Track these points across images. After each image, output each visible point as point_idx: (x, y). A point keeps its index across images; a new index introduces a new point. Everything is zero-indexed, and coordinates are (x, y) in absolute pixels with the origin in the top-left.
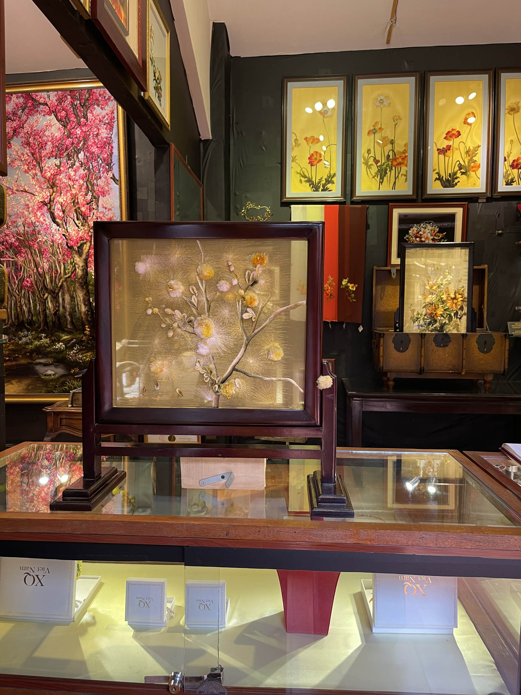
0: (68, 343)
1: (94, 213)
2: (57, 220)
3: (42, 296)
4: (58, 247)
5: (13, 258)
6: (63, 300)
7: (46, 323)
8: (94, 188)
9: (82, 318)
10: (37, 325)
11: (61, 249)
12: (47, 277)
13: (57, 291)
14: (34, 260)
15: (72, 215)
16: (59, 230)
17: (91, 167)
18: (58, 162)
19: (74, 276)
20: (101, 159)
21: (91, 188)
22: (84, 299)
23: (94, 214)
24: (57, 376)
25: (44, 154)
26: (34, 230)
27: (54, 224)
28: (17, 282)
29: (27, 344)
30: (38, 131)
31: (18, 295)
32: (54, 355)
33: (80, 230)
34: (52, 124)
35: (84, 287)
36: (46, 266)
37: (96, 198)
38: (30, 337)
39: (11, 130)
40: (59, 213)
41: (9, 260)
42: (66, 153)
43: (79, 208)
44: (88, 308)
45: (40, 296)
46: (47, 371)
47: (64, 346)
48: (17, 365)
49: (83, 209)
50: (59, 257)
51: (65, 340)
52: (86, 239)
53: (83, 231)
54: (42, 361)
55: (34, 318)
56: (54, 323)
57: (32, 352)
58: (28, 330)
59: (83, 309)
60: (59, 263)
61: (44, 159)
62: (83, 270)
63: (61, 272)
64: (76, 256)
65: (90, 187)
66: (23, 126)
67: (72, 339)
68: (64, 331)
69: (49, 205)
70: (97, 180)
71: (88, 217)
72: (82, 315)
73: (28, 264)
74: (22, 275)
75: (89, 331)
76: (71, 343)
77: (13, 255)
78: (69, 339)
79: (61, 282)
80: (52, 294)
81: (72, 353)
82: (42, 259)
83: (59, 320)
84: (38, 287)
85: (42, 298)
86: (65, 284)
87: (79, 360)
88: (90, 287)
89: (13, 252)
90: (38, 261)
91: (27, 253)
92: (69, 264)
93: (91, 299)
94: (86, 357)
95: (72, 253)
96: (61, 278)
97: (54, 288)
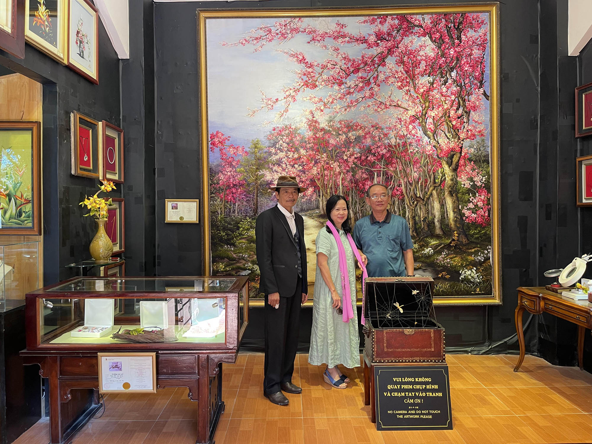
0: (437, 248)
1: (464, 126)
2: (429, 132)
4: (429, 158)
5: (384, 168)
6: (433, 207)
7: (415, 229)
9: (451, 225)
11: (431, 160)
12: (417, 186)
15: (443, 128)
16: (430, 142)
17: (463, 84)
18: (431, 80)
19: (443, 185)
20: (473, 77)
21: (463, 103)
22: (453, 207)
25: (417, 72)
26: (405, 142)
27: (426, 137)
30: (413, 50)
33: (450, 142)
34: (426, 45)
35: (454, 195)
36: (417, 176)
37: (467, 112)
39: (385, 50)
40: (430, 126)
42: (439, 71)
43: (451, 121)
44: (457, 215)
45: (410, 203)
47: (432, 251)
49: (454, 123)
50: (429, 167)
51: (434, 245)
52: (456, 150)
53: (454, 142)
56: (423, 229)
59: (452, 215)
60: (429, 172)
61: (418, 76)
62: (453, 179)
63: (430, 181)
64: (446, 166)
66: (398, 45)
67: (441, 244)
68: (433, 237)
69: (421, 119)
70: (468, 96)
71: (458, 130)
72: (451, 221)
73: (399, 173)
74: (392, 185)
75: (457, 237)
76: (439, 248)
77: (384, 165)
78: (438, 244)
79: (430, 191)
80: (421, 202)
81: (440, 257)
82: (412, 169)
83: (428, 226)
84: (408, 194)
85: (411, 205)
86: (434, 192)
87: (447, 264)
88: (459, 195)
89: (384, 163)
90: (408, 171)
91: (397, 164)
92: (439, 173)
93: (460, 207)
94: (454, 261)
95: (443, 163)
96: (431, 186)
97: (424, 197)
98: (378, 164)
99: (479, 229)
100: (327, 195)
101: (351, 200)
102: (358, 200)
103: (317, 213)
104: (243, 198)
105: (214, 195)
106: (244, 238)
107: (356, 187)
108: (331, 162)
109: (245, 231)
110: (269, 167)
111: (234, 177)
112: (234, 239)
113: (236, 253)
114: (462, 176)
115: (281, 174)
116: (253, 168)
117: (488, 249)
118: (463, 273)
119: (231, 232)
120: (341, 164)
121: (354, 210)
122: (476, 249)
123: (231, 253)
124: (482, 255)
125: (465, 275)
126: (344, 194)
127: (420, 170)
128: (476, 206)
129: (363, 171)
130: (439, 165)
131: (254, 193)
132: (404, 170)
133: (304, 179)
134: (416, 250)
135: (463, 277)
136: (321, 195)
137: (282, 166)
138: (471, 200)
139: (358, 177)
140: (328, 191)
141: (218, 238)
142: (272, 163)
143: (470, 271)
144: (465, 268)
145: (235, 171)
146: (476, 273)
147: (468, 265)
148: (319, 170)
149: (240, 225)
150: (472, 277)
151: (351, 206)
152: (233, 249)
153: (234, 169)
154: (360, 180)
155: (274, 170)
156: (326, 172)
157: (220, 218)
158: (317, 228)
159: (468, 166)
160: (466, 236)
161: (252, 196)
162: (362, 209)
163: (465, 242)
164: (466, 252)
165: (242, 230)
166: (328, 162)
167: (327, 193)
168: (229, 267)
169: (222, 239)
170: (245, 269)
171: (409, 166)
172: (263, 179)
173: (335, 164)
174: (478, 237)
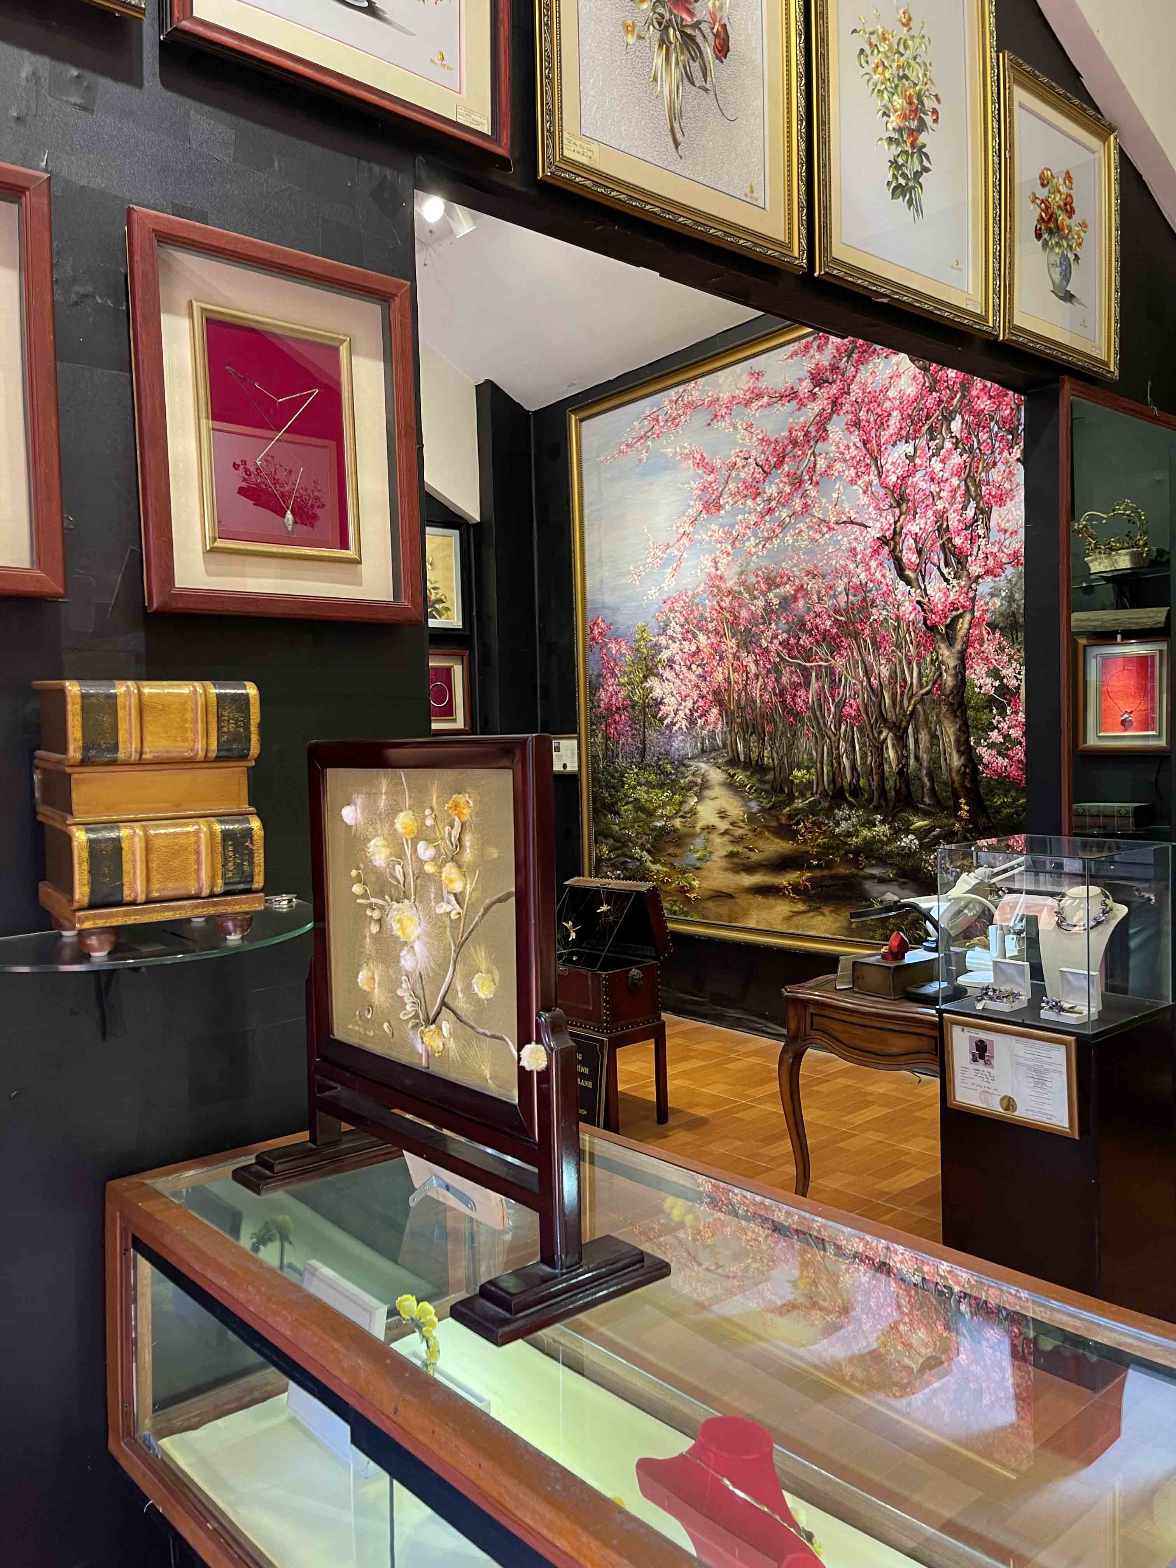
0: (926, 837)
1: (979, 546)
2: (908, 572)
3: (876, 735)
4: (908, 630)
5: (827, 661)
6: (917, 742)
7: (883, 792)
8: (981, 491)
9: (953, 782)
10: (866, 796)
11: (912, 633)
12: (886, 695)
13: (904, 724)
14: (863, 661)
15: (936, 557)
16: (909, 593)
17: (976, 446)
18: (910, 449)
19: (937, 690)
20: (997, 422)
21: (976, 491)
22: (957, 741)
23: (979, 549)
25: (885, 437)
26: (864, 599)
27: (902, 582)
28: (833, 709)
29: (849, 834)
30: (875, 391)
31: (835, 735)
32: (897, 860)
33: (950, 587)
34: (901, 372)
35: (958, 713)
36: (885, 672)
37: (984, 512)
38: (854, 820)
39: (828, 404)
40: (910, 556)
41: (820, 666)
42: (927, 427)
43: (950, 540)
44: (966, 759)
45: (873, 735)
46: (884, 893)
48: (831, 877)
49: (958, 541)
50: (909, 651)
51: (919, 829)
52: (963, 607)
53: (957, 588)
54: (876, 872)
55: (862, 782)
56: (898, 792)
57: (857, 852)
58: (851, 806)
59: (956, 761)
60: (909, 663)
61: (886, 449)
62: (956, 675)
63: (912, 683)
64: (943, 646)
65: (972, 489)
66: (849, 389)
67: (932, 829)
68: (916, 811)
69: (892, 543)
70: (987, 472)
71: (967, 556)
72: (954, 775)
73: (852, 669)
74: (840, 695)
75: (967, 812)
76: (930, 836)
77: (826, 654)
78: (928, 828)
79: (911, 705)
80: (895, 731)
82: (878, 658)
83: (909, 785)
84: (870, 715)
85: (876, 739)
86: (919, 708)
88: (971, 713)
89: (827, 648)
90: (870, 662)
91: (851, 649)
92: (927, 663)
93: (972, 740)
97: (900, 719)
98: (816, 653)
103: (724, 756)
104: (627, 731)
105: (595, 727)
106: (630, 802)
107: (781, 703)
108: (743, 656)
109: (631, 790)
110: (659, 673)
111: (616, 694)
112: (618, 803)
113: (621, 829)
114: (976, 668)
115: (674, 684)
116: (640, 676)
119: (615, 791)
120: (758, 658)
123: (616, 828)
127: (892, 659)
128: (1007, 737)
129: (793, 668)
131: (641, 722)
133: (705, 692)
134: (884, 839)
137: (675, 670)
138: (995, 723)
139: (784, 681)
141: (599, 801)
142: (663, 665)
145: (618, 684)
148: (726, 672)
149: (625, 779)
152: (617, 822)
153: (617, 680)
154: (788, 687)
155: (664, 677)
157: (602, 767)
158: (724, 788)
159: (987, 642)
160: (985, 809)
163: (984, 823)
165: (628, 789)
166: (738, 654)
169: (605, 803)
172: (651, 695)
173: (750, 659)
174: (1012, 815)
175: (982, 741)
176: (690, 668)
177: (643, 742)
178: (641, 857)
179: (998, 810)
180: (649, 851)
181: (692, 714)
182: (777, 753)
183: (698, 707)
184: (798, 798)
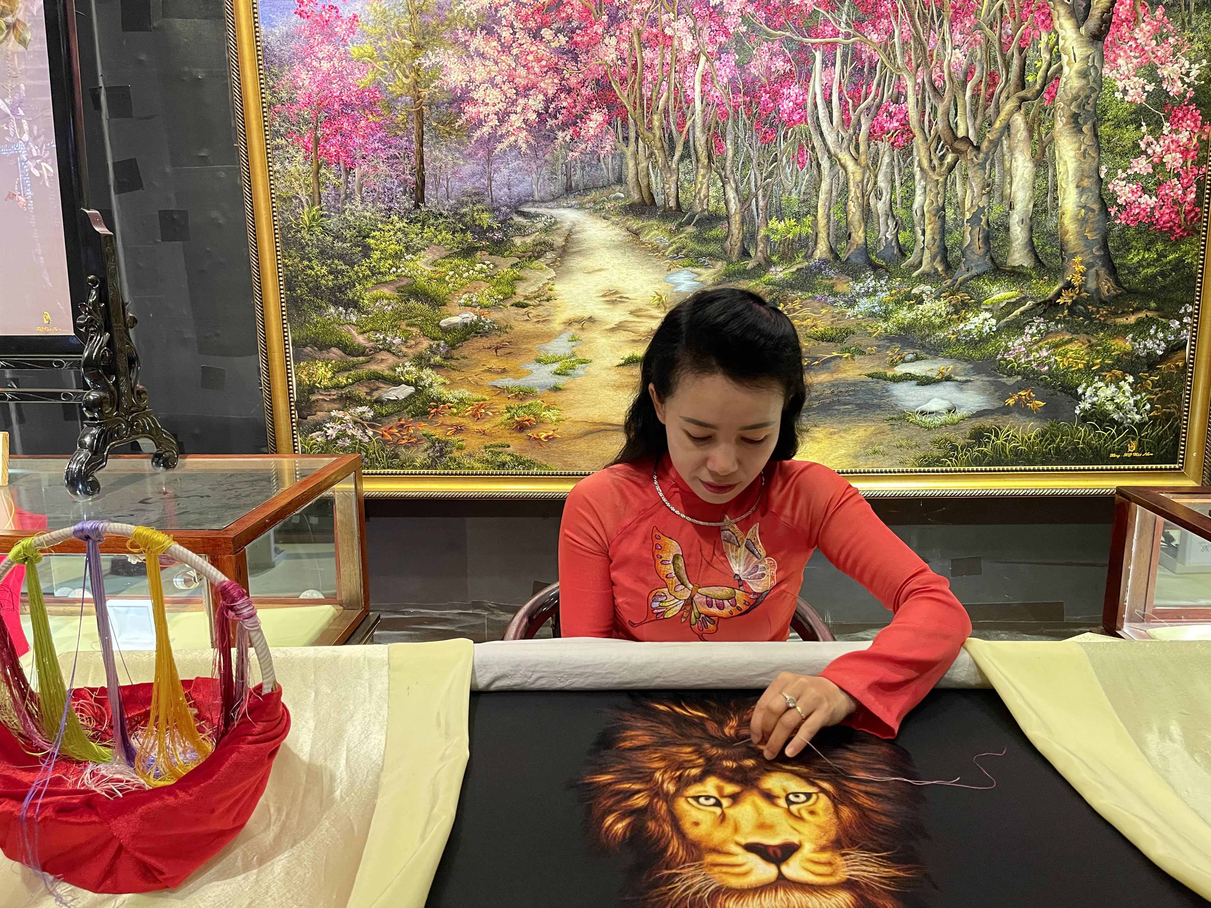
0: (1009, 313)
3: (936, 162)
5: (847, 36)
6: (1008, 173)
7: (943, 250)
9: (1065, 233)
10: (909, 257)
12: (960, 98)
13: (987, 145)
19: (1051, 92)
22: (1080, 171)
24: (961, 413)
28: (854, 118)
29: (872, 317)
31: (856, 161)
32: (960, 349)
35: (1086, 128)
38: (883, 296)
41: (834, 44)
44: (1090, 198)
45: (930, 161)
47: (994, 321)
51: (1000, 301)
54: (918, 369)
55: (902, 236)
56: (967, 249)
57: (886, 341)
58: (880, 275)
59: (1073, 201)
60: (1005, 48)
62: (1086, 72)
63: (1007, 81)
67: (1024, 299)
68: (998, 276)
72: (1066, 222)
73: (898, 53)
74: (872, 95)
75: (1083, 275)
76: (1017, 312)
77: (847, 24)
78: (1013, 300)
79: (1003, 115)
80: (971, 154)
81: (1017, 344)
82: (947, 36)
83: (987, 239)
84: (927, 131)
85: (934, 169)
86: (1019, 120)
87: (1038, 365)
88: (1105, 130)
89: (848, 15)
90: (933, 43)
91: (896, 17)
92: (1039, 51)
93: (1104, 169)
94: (1064, 355)
95: (1055, 14)
96: (1008, 98)
97: (981, 135)
98: (827, 22)
99: (1160, 246)
100: (651, 135)
101: (730, 153)
102: (753, 154)
103: (619, 198)
104: (375, 150)
105: (284, 142)
106: (386, 282)
107: (748, 106)
108: (665, 18)
109: (390, 262)
110: (456, 40)
111: (342, 78)
112: (354, 286)
113: (364, 332)
114: (1120, 61)
115: (496, 63)
116: (404, 44)
117: (1183, 315)
118: (1088, 394)
119: (345, 264)
120: (700, 24)
121: (741, 187)
122: (1142, 315)
123: (349, 331)
124: (1161, 335)
125: (1095, 399)
126: (709, 130)
127: (975, 40)
128: (1159, 165)
129: (776, 46)
130: (1043, 21)
131: (412, 134)
132: (918, 40)
133: (573, 81)
134: (937, 321)
135: (1088, 406)
136: (632, 135)
137: (500, 36)
138: (1143, 146)
139: (755, 70)
140: (656, 123)
141: (307, 285)
142: (467, 26)
143: (1113, 388)
144: (1097, 378)
145: (346, 57)
146: (1133, 395)
147: (1110, 368)
148: (625, 46)
149: (372, 241)
150: (1119, 407)
151: (732, 172)
152: (354, 319)
153: (342, 50)
154: (764, 80)
155: (472, 49)
156: (648, 54)
157: (306, 218)
158: (618, 253)
159: (1143, 25)
160: (1113, 270)
161: (404, 143)
162: (768, 184)
163: (1108, 291)
164: (1109, 326)
165: (380, 259)
166: (656, 15)
167: (650, 129)
168: (346, 374)
169: (318, 287)
170: (396, 382)
171: (937, 24)
172: (437, 83)
173: (680, 24)
174: (1154, 276)
175: (1120, 171)
176: (536, 35)
177: (420, 172)
178: (420, 378)
179: (1134, 271)
180: (436, 367)
181: (542, 121)
182: (737, 190)
183: (557, 110)
184: (774, 264)
